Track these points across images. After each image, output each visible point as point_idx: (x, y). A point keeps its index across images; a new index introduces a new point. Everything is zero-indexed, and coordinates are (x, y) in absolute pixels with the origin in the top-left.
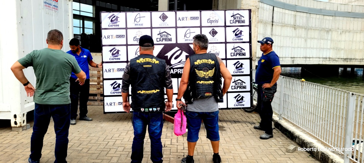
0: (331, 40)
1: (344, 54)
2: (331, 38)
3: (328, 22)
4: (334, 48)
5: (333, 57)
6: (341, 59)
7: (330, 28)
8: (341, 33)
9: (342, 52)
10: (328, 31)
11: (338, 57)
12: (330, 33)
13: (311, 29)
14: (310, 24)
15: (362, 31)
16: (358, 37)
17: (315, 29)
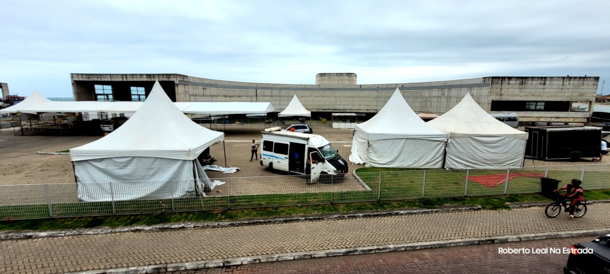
13: (282, 96)
14: (282, 95)
15: (311, 96)
16: (309, 99)
17: (285, 96)
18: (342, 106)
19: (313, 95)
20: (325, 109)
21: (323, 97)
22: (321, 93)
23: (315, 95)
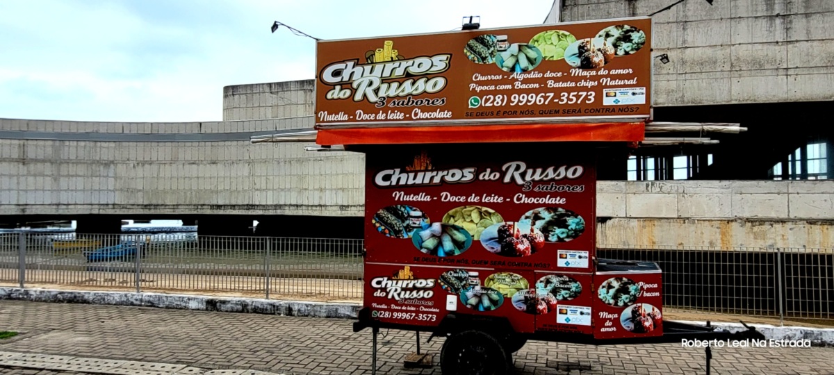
0: (116, 178)
1: (143, 198)
2: (116, 174)
3: (106, 151)
4: (121, 190)
5: (123, 203)
6: (138, 205)
7: (111, 159)
8: (134, 166)
9: (140, 194)
10: (107, 164)
11: (132, 202)
12: (112, 166)
13: (68, 162)
14: (64, 156)
15: (173, 161)
16: (167, 171)
17: (78, 162)
18: (270, 193)
19: (181, 156)
20: (219, 207)
21: (214, 163)
22: (207, 150)
23: (188, 157)
